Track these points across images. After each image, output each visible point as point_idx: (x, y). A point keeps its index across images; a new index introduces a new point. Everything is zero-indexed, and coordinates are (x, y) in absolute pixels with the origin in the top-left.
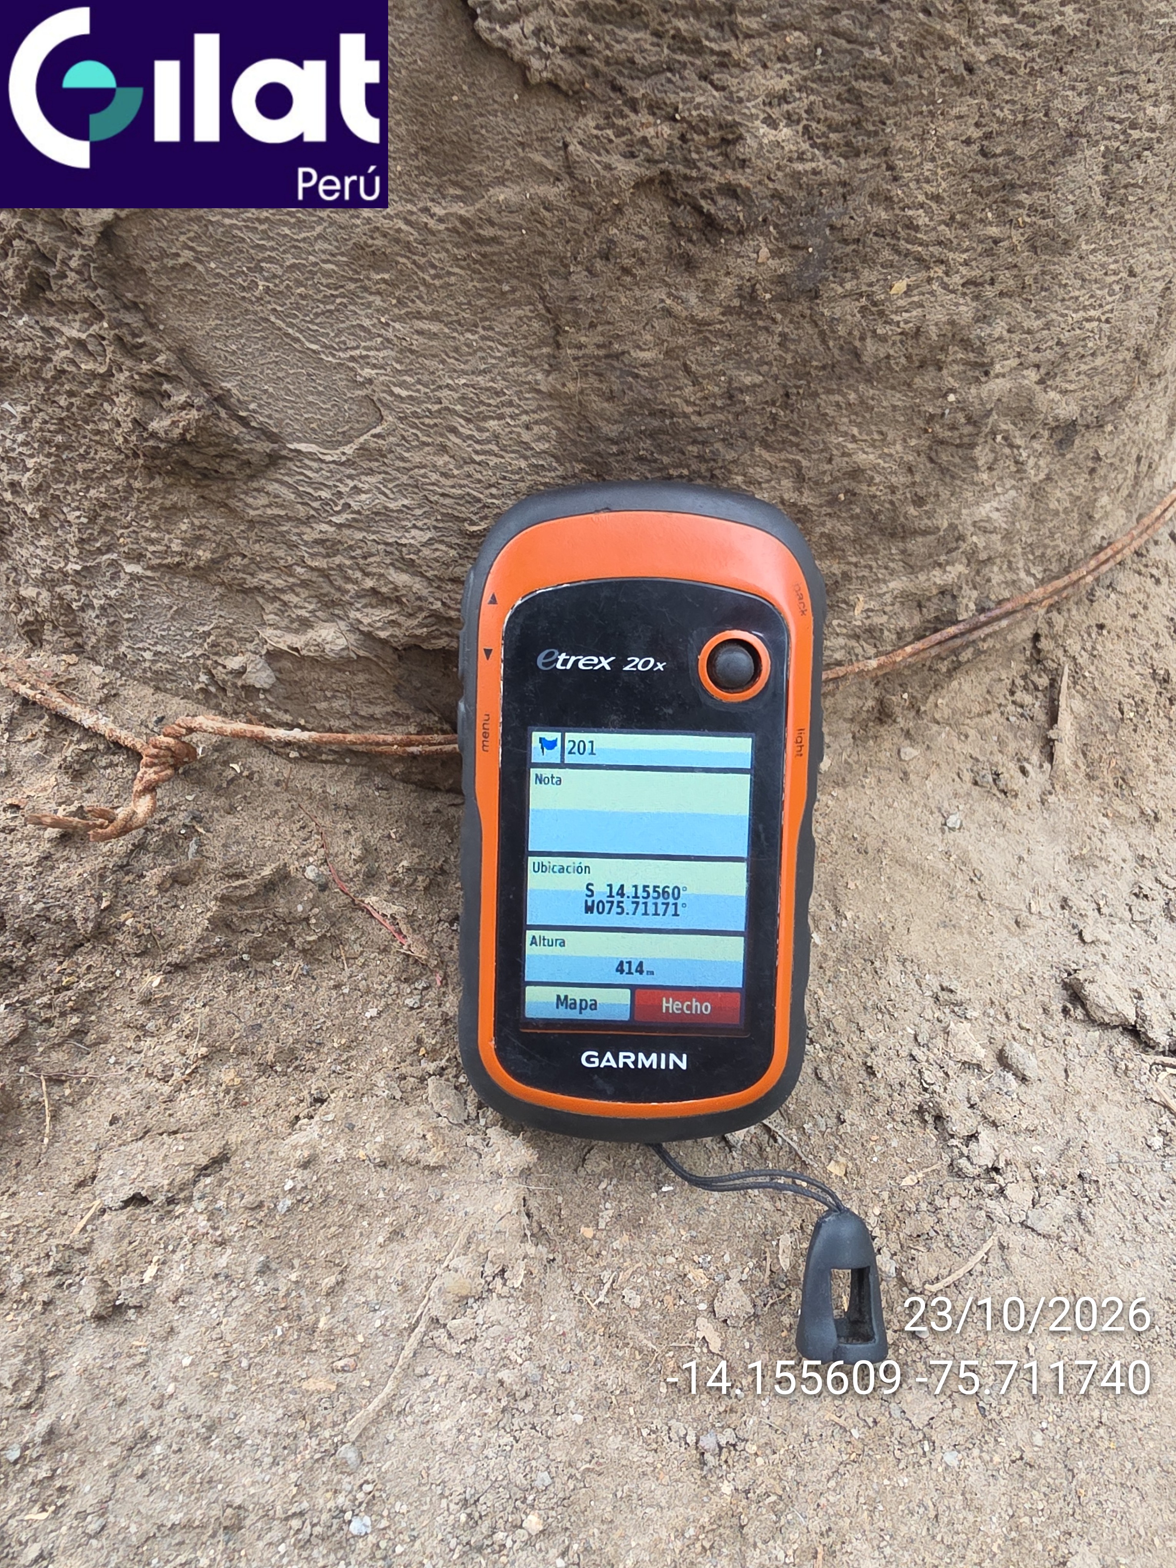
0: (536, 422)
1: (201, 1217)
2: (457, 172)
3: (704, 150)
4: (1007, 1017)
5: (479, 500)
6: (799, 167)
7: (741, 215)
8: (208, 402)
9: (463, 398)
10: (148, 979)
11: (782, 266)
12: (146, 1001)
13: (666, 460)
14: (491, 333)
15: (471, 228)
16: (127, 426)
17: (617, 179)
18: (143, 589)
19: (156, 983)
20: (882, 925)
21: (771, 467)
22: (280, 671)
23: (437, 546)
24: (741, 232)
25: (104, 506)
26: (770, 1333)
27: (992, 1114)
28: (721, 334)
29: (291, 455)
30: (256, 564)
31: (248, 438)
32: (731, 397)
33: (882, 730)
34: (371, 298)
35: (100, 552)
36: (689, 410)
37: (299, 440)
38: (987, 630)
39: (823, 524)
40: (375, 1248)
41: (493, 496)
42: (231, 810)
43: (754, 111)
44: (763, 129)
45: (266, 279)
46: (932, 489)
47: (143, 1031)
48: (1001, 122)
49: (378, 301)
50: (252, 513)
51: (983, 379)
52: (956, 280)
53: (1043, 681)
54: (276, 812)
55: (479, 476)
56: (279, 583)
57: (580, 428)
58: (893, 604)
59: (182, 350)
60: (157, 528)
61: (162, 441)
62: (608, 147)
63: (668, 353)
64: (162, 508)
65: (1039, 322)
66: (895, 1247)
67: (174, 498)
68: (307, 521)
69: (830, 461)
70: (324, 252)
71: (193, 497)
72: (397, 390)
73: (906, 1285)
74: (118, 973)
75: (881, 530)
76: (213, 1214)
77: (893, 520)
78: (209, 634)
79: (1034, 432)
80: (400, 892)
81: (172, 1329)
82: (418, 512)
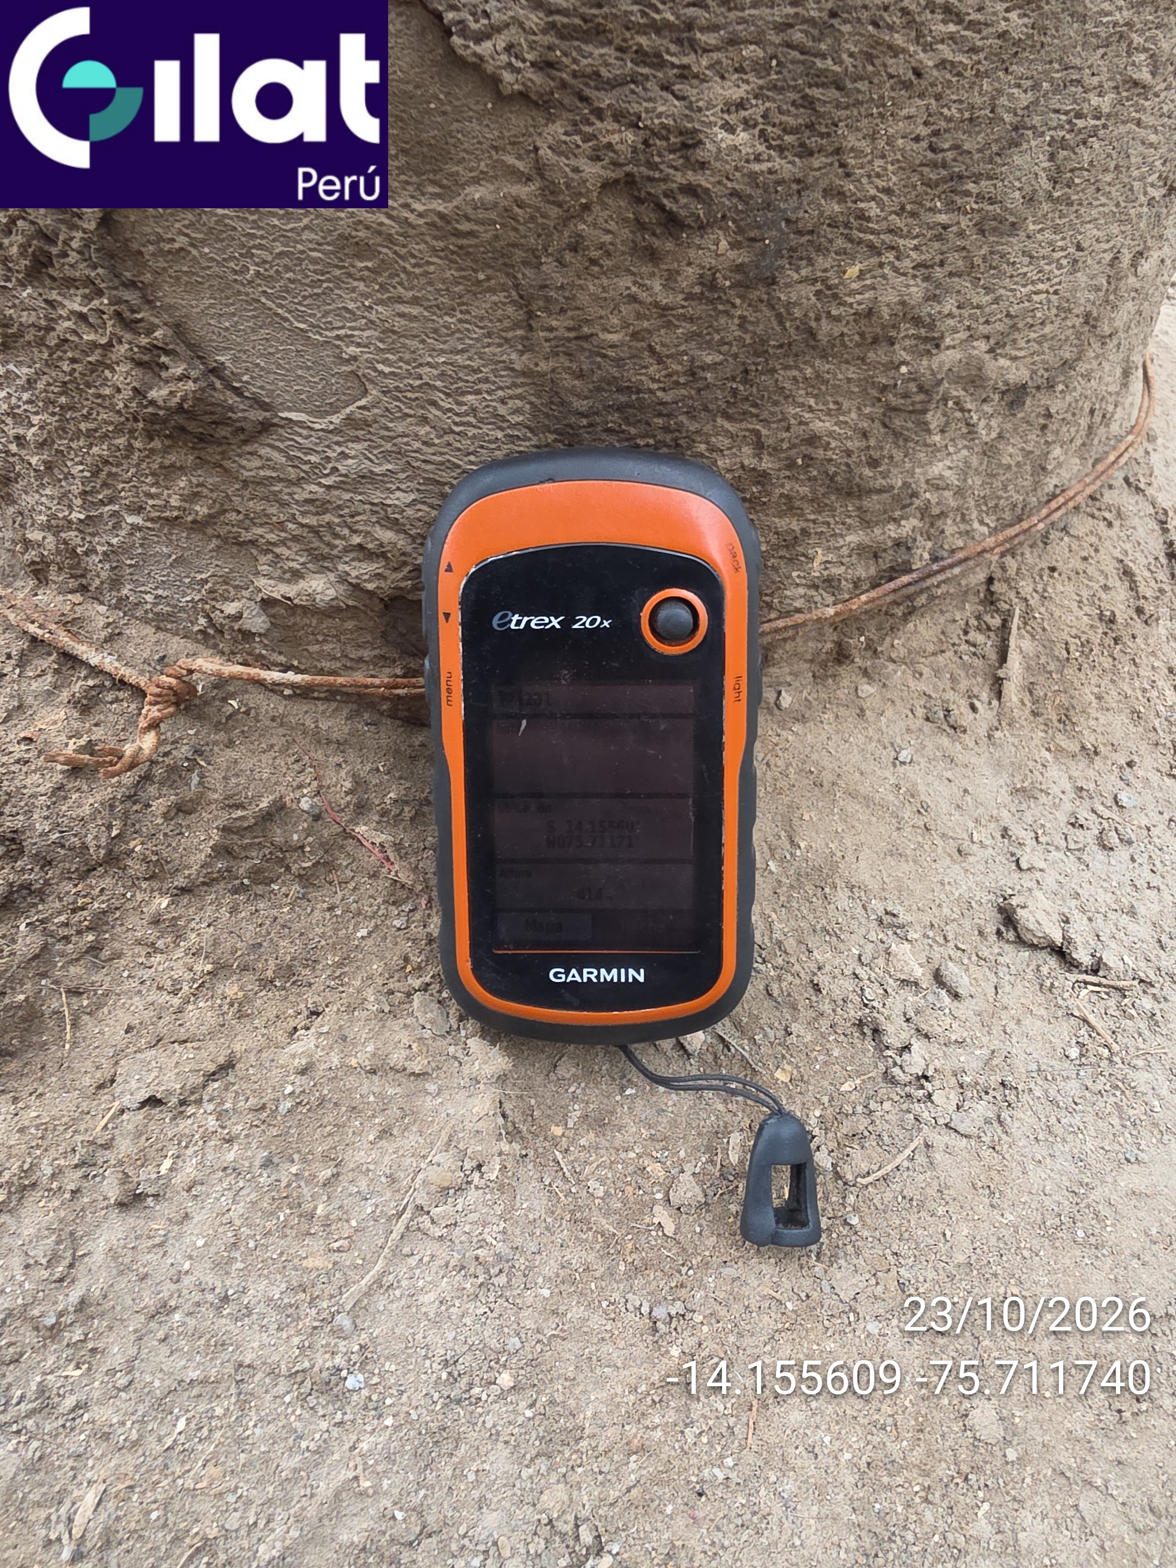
0: (511, 398)
1: (210, 1118)
2: (435, 172)
3: (666, 153)
4: (945, 938)
5: (459, 467)
6: (756, 167)
7: (701, 212)
8: (204, 375)
9: (443, 374)
10: (157, 901)
11: (742, 257)
12: (156, 921)
13: (633, 431)
14: (467, 317)
15: (449, 223)
16: (127, 393)
17: (585, 181)
18: (144, 539)
19: (164, 905)
20: (833, 854)
21: (732, 436)
22: (274, 616)
23: (419, 506)
24: (701, 227)
25: (106, 462)
26: (719, 1219)
27: (925, 1027)
28: (684, 318)
29: (283, 423)
30: (250, 520)
31: (242, 407)
32: (693, 374)
33: (841, 670)
34: (356, 284)
35: (102, 503)
36: (655, 386)
37: (290, 409)
38: (940, 577)
39: (782, 486)
40: (367, 1146)
41: (471, 463)
42: (230, 744)
43: (712, 119)
44: (722, 134)
45: (257, 265)
46: (885, 452)
47: (153, 949)
48: (949, 120)
49: (361, 286)
50: (246, 474)
51: (934, 351)
52: (907, 263)
53: (996, 622)
54: (272, 746)
55: (458, 445)
56: (272, 537)
57: (552, 403)
58: (850, 556)
59: (178, 326)
60: (156, 484)
61: (160, 408)
62: (577, 151)
63: (635, 336)
64: (162, 466)
65: (988, 298)
66: (833, 1145)
67: (171, 458)
68: (298, 482)
69: (788, 429)
70: (311, 241)
71: (191, 457)
72: (380, 367)
73: (840, 1178)
74: (129, 895)
75: (837, 490)
76: (220, 1114)
77: (849, 481)
78: (206, 581)
79: (984, 396)
80: (388, 822)
81: (187, 1215)
82: (402, 476)
